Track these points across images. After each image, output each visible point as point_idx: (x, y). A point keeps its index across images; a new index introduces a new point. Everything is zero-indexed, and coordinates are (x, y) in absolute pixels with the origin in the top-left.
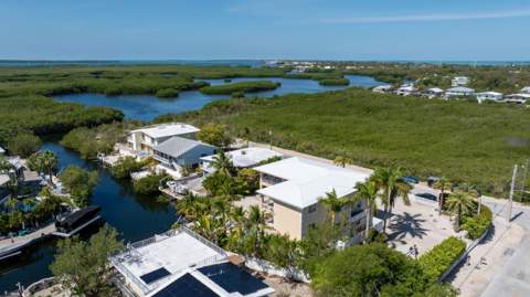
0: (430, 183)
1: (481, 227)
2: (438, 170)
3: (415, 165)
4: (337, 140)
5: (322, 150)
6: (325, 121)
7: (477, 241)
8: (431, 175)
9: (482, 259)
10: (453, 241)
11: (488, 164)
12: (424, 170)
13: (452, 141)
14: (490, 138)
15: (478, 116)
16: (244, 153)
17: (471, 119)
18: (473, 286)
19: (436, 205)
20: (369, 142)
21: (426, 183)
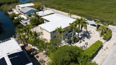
0: (95, 21)
1: (108, 37)
2: (98, 17)
3: (92, 15)
4: (72, 8)
5: (67, 11)
6: (70, 3)
7: (106, 40)
8: (96, 19)
9: (107, 47)
10: (99, 42)
11: (112, 15)
12: (94, 17)
13: (103, 8)
14: (114, 8)
15: (111, 1)
16: (43, 12)
17: (109, 2)
18: (103, 57)
19: (96, 28)
20: (81, 9)
21: (94, 21)
